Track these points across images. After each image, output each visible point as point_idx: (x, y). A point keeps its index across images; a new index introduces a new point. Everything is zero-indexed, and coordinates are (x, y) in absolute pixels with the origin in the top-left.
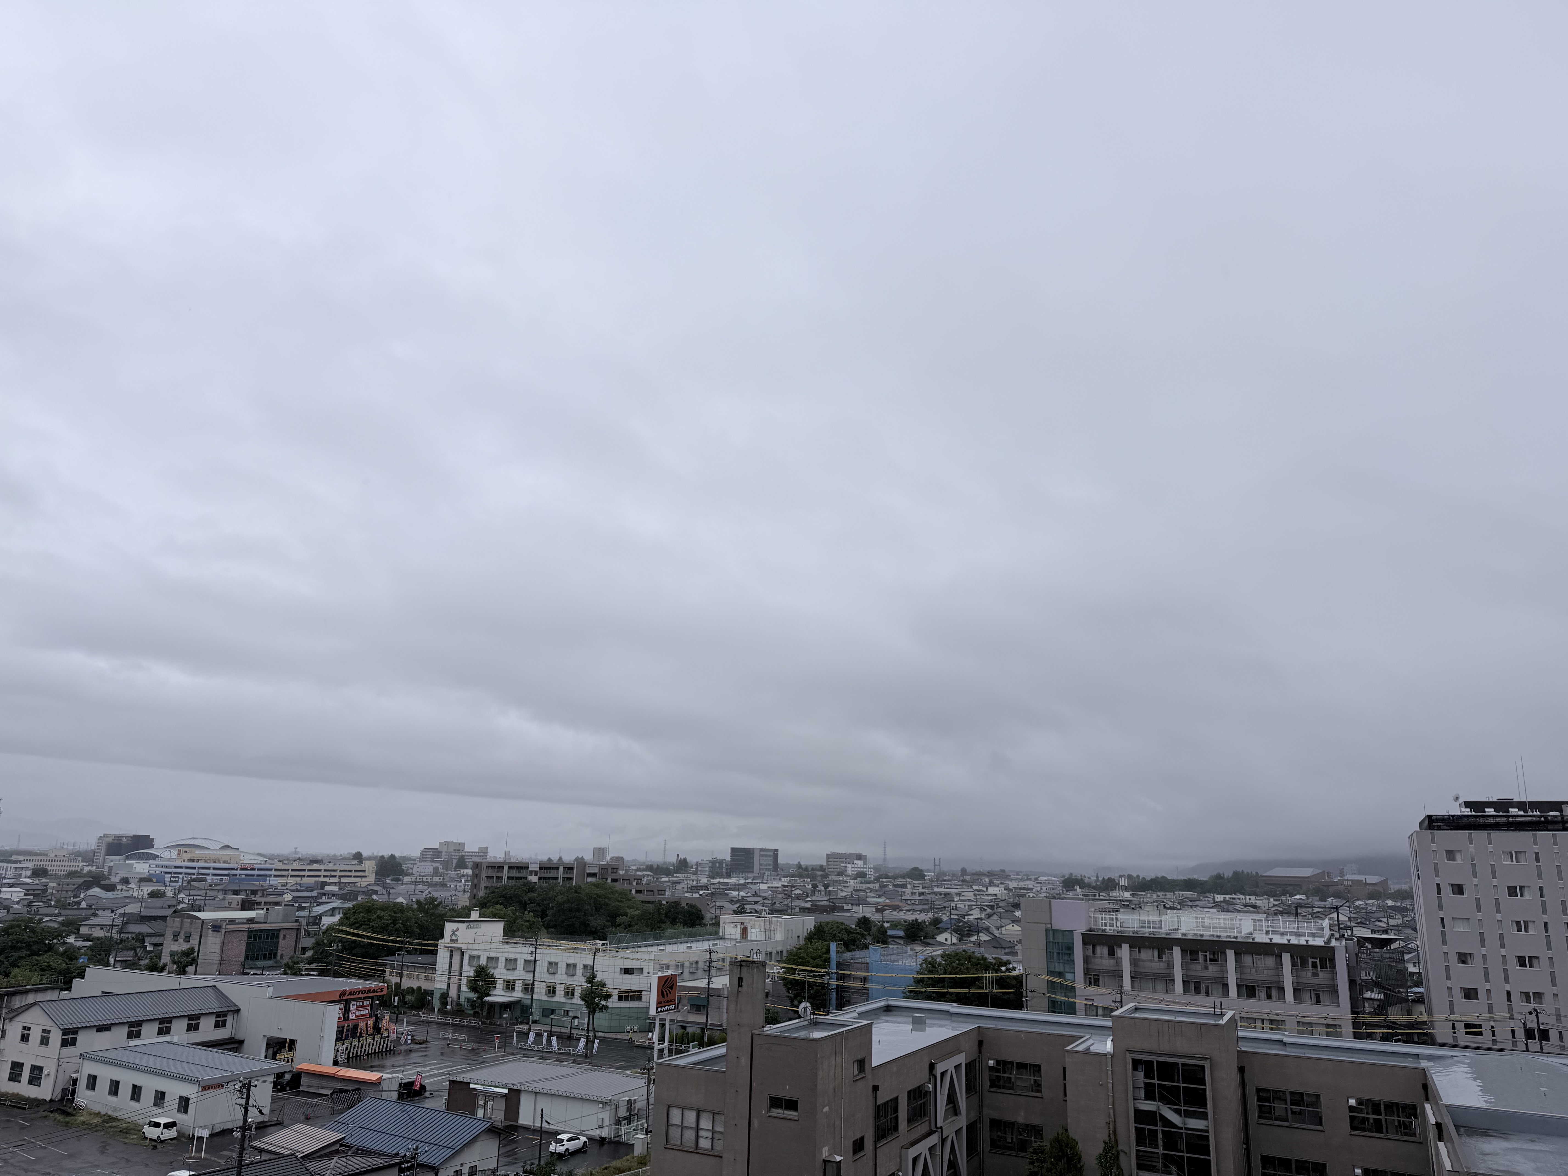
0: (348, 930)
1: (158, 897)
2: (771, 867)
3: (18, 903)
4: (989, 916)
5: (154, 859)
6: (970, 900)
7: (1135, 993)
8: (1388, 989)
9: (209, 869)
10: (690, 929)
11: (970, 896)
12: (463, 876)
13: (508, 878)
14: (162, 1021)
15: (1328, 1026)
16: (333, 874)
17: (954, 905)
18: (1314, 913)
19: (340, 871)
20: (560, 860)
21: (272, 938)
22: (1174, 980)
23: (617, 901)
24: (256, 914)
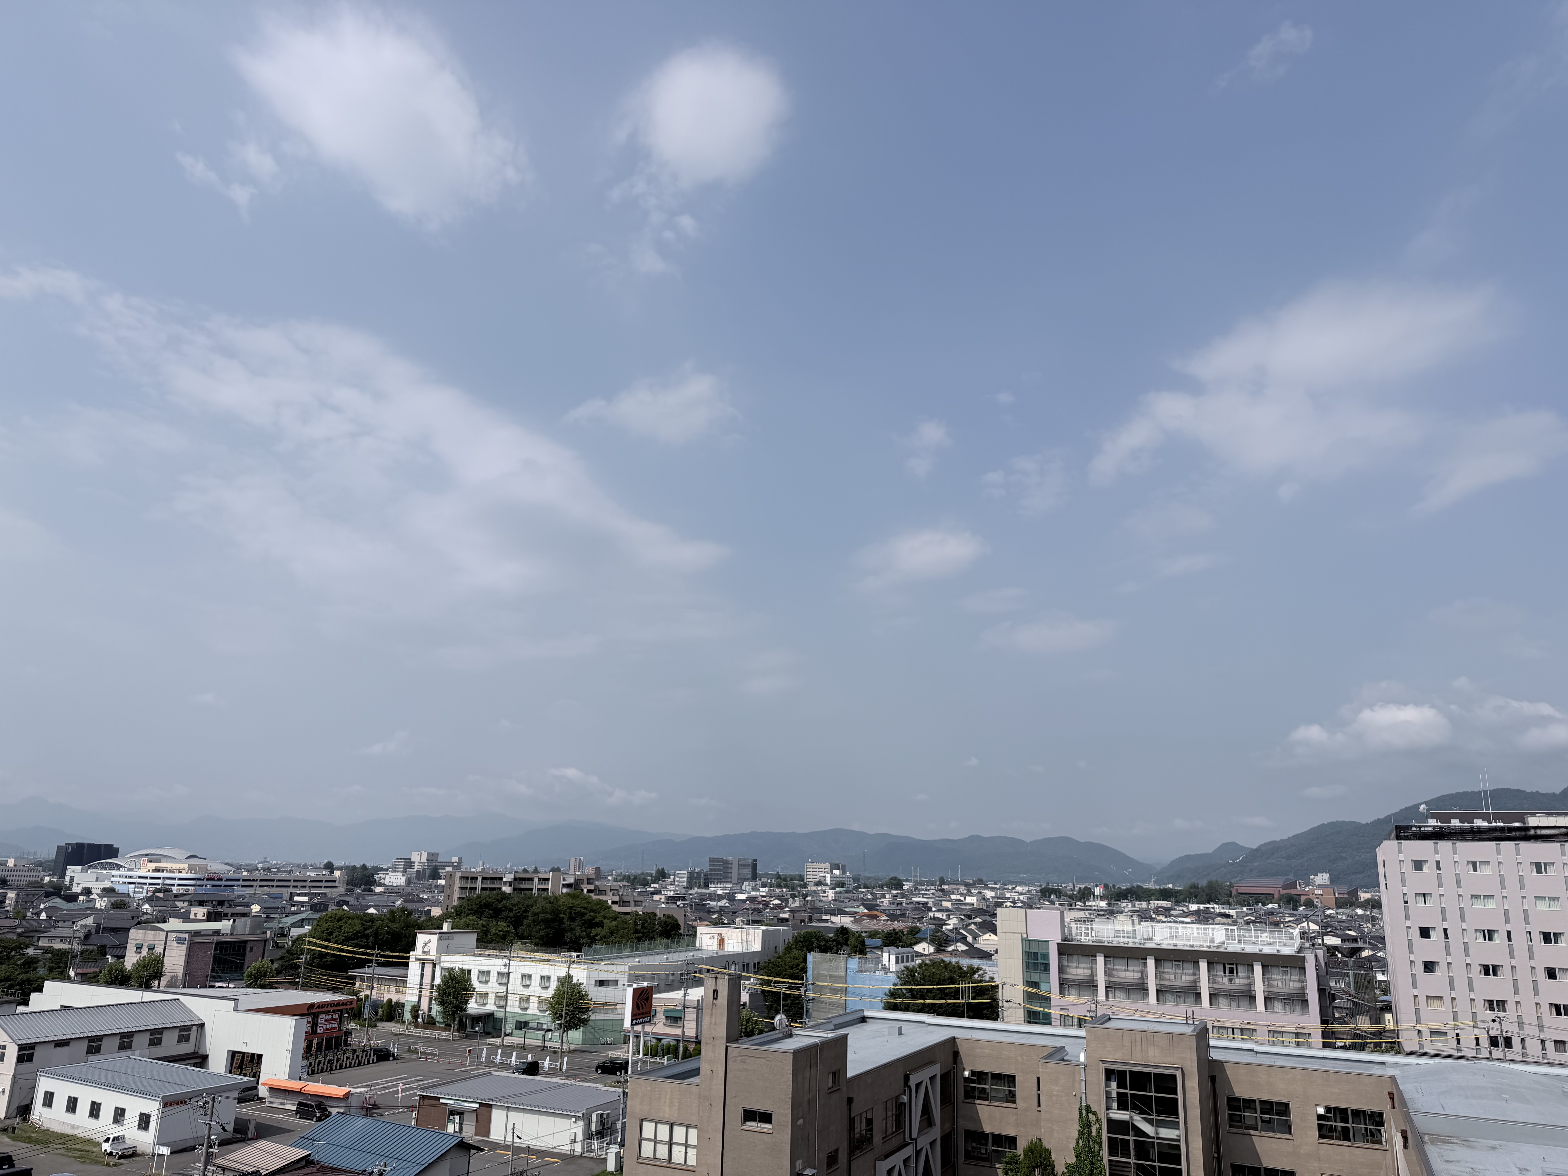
0: (318, 941)
1: (120, 908)
2: (750, 876)
4: (967, 925)
5: (119, 870)
6: (947, 910)
7: (1110, 1002)
8: (1356, 998)
9: (175, 879)
10: (667, 940)
11: (948, 905)
12: (437, 886)
13: (482, 889)
14: (123, 1035)
15: (1297, 1035)
16: (303, 884)
17: (932, 915)
18: (1286, 922)
19: (311, 881)
20: (536, 871)
21: (239, 950)
22: (1148, 990)
23: (594, 911)
24: (223, 925)
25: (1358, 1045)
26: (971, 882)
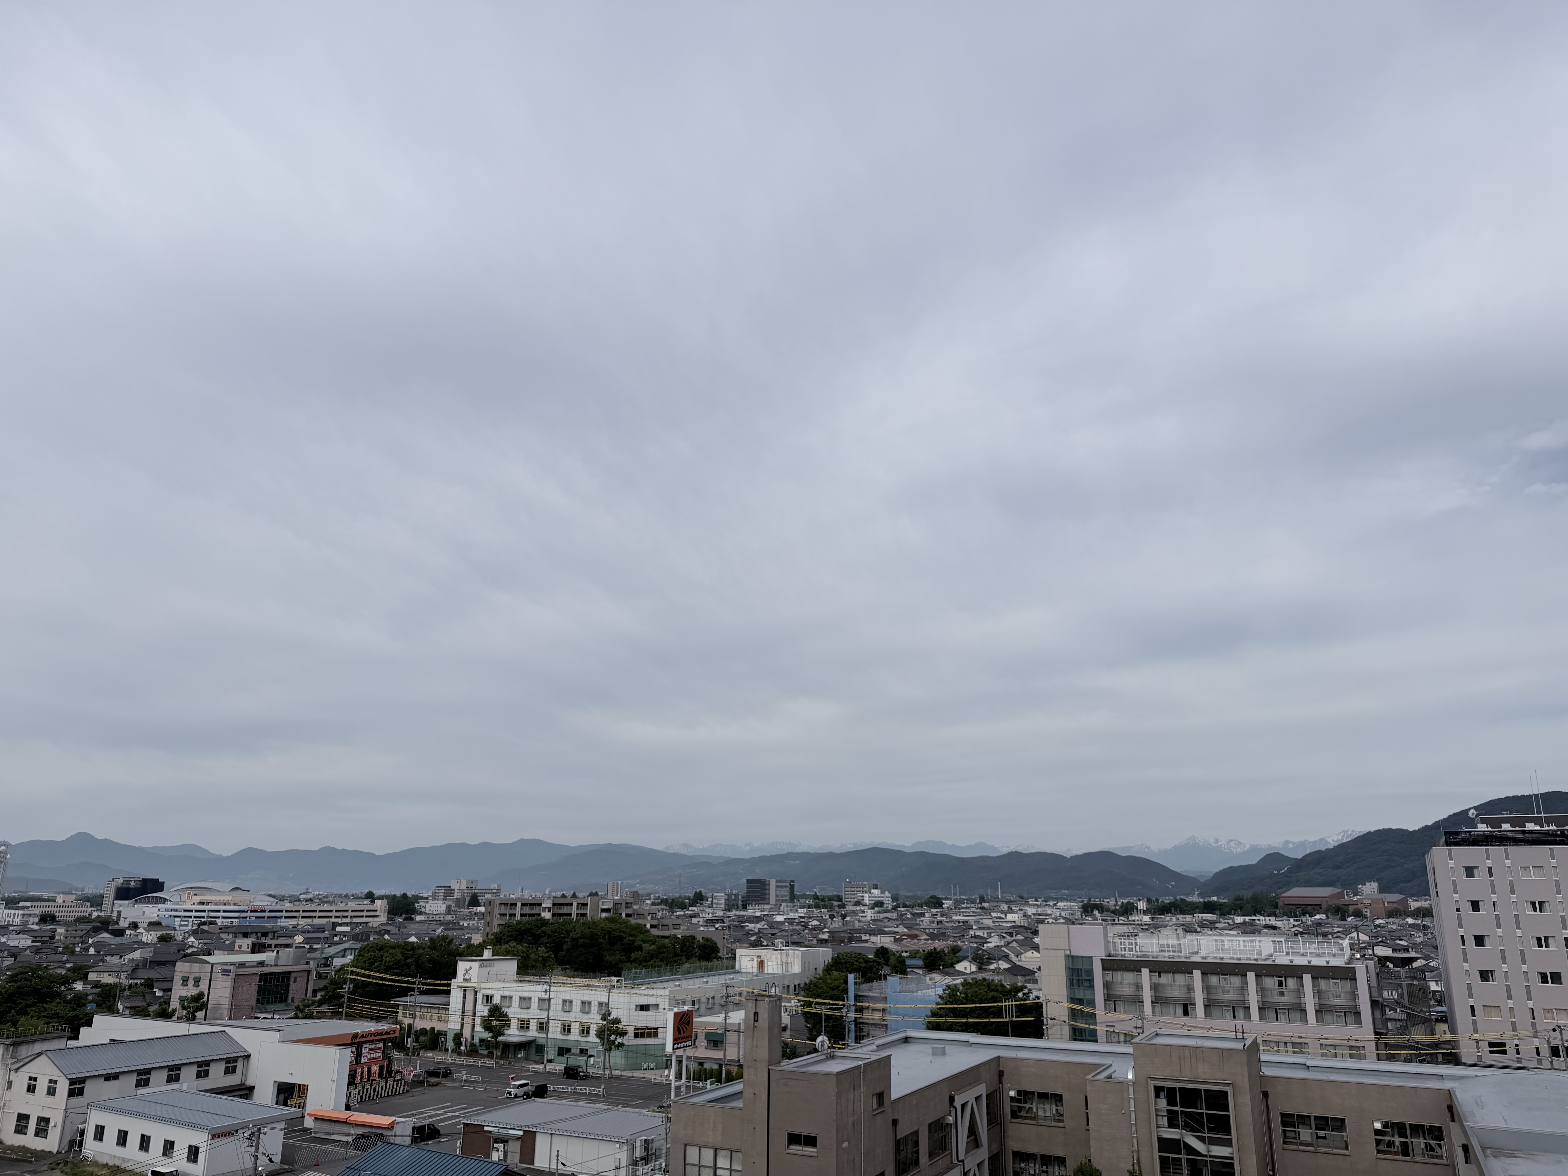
0: (360, 971)
1: (166, 941)
2: (788, 898)
3: (25, 950)
4: (1009, 943)
5: (164, 903)
6: (989, 928)
7: (1157, 1018)
8: (1410, 1009)
9: (219, 911)
10: (706, 963)
11: (988, 922)
12: (476, 914)
13: (522, 915)
14: (171, 1068)
15: (1351, 1048)
16: (345, 914)
17: (973, 933)
18: (1335, 933)
19: (352, 911)
20: (574, 896)
21: (283, 981)
22: (1195, 1004)
23: (631, 935)
24: (267, 956)
25: (1413, 1057)
26: (1012, 899)
